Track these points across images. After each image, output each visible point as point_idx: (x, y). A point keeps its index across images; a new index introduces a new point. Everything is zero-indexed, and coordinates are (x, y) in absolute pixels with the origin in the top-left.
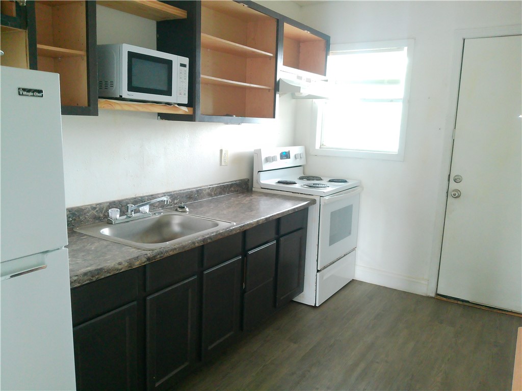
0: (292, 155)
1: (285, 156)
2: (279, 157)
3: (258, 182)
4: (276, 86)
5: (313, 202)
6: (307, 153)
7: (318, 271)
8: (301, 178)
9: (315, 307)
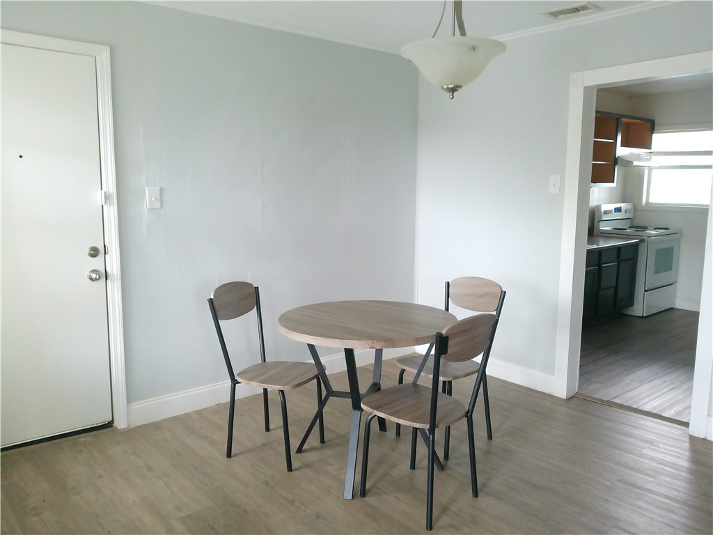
0: (623, 210)
1: (618, 210)
2: (614, 211)
3: (598, 228)
4: (616, 161)
5: (643, 241)
6: (635, 209)
7: (645, 291)
8: (630, 227)
9: (643, 317)
